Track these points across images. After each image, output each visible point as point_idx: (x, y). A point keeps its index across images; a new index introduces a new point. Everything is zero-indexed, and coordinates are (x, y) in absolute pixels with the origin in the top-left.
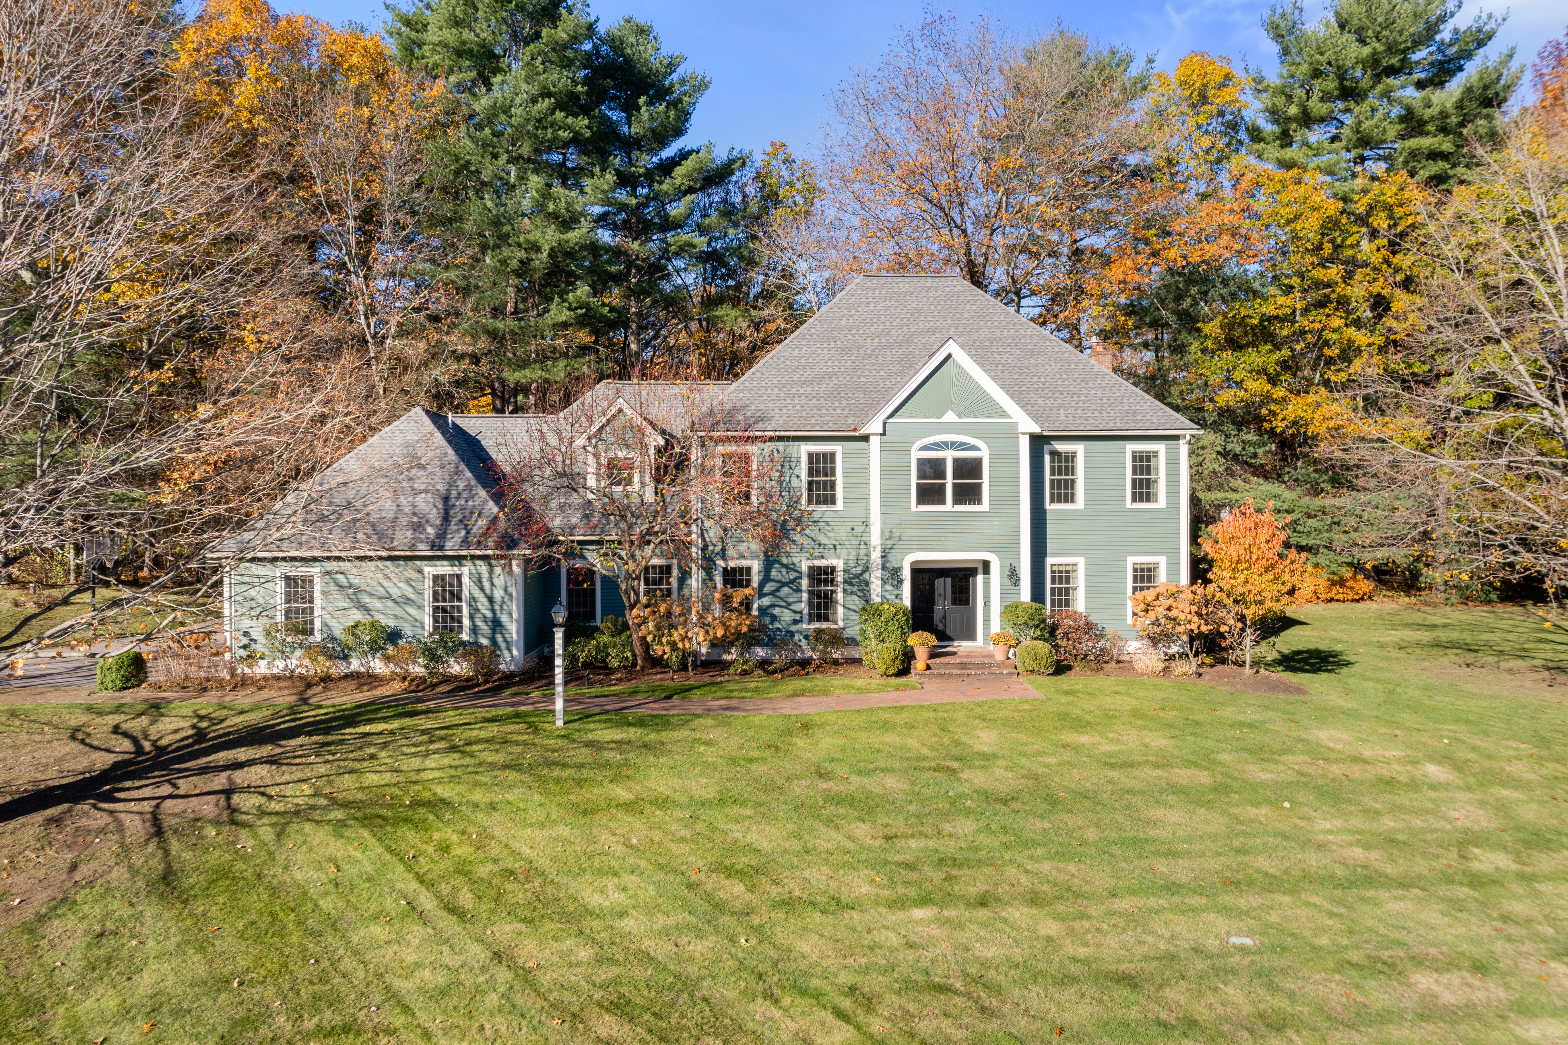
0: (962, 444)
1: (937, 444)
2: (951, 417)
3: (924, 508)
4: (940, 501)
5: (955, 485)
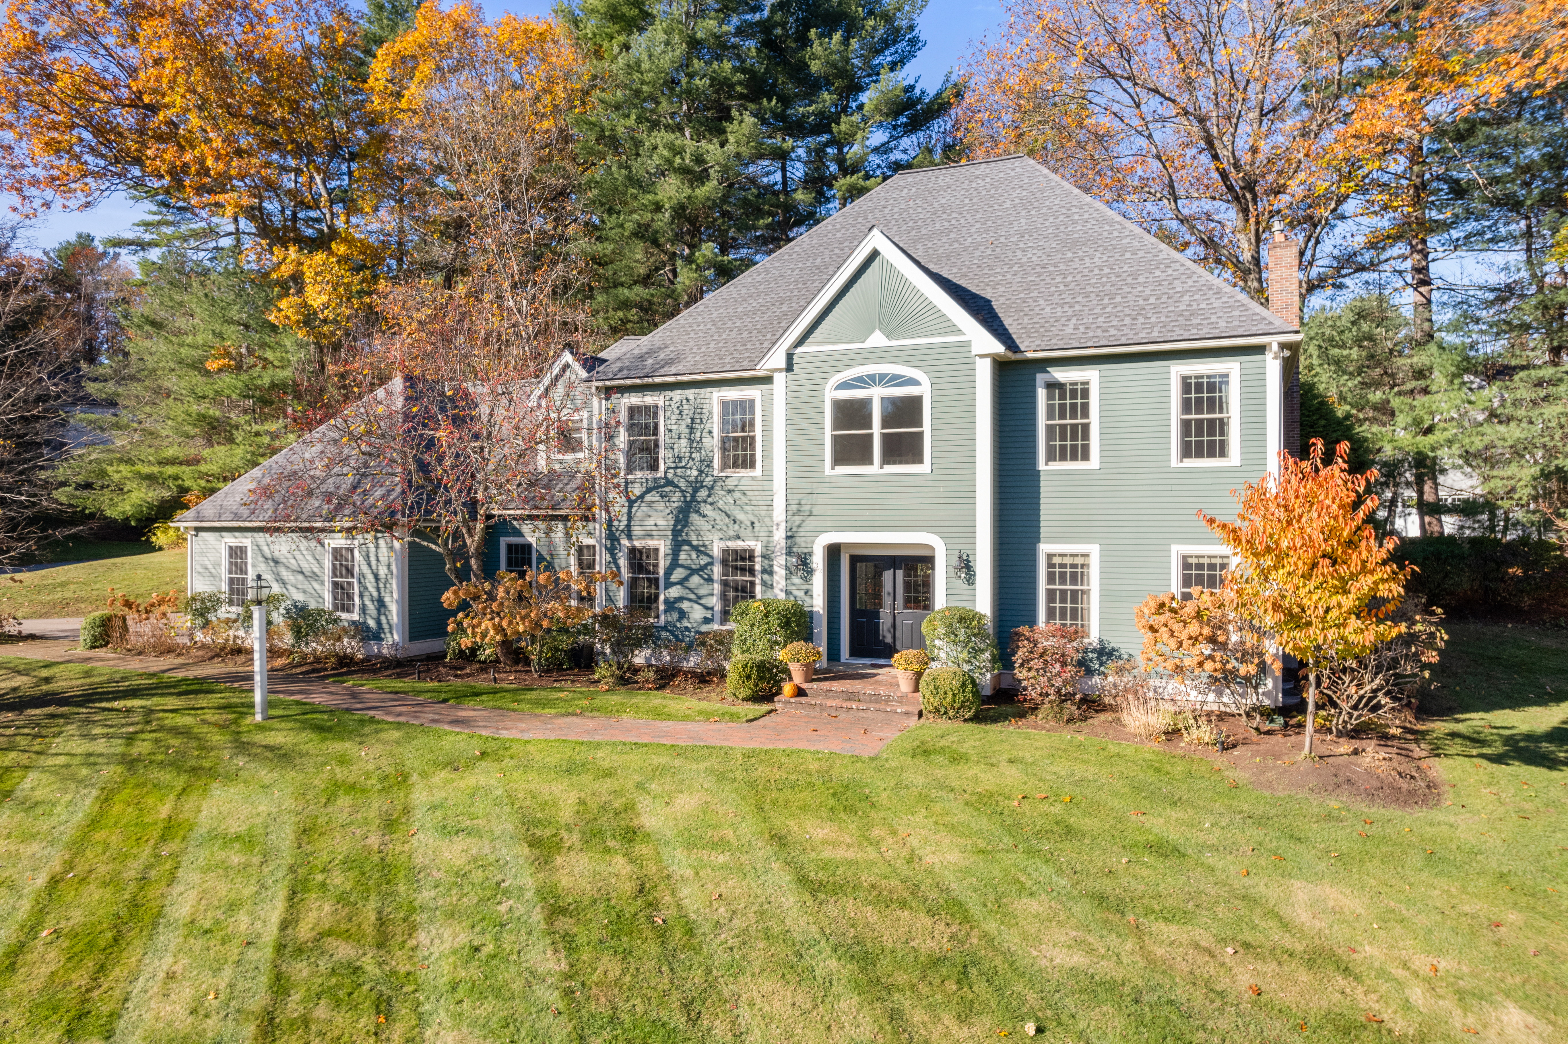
0: (895, 377)
1: (860, 379)
2: (877, 339)
3: (841, 470)
4: (865, 458)
5: (885, 437)
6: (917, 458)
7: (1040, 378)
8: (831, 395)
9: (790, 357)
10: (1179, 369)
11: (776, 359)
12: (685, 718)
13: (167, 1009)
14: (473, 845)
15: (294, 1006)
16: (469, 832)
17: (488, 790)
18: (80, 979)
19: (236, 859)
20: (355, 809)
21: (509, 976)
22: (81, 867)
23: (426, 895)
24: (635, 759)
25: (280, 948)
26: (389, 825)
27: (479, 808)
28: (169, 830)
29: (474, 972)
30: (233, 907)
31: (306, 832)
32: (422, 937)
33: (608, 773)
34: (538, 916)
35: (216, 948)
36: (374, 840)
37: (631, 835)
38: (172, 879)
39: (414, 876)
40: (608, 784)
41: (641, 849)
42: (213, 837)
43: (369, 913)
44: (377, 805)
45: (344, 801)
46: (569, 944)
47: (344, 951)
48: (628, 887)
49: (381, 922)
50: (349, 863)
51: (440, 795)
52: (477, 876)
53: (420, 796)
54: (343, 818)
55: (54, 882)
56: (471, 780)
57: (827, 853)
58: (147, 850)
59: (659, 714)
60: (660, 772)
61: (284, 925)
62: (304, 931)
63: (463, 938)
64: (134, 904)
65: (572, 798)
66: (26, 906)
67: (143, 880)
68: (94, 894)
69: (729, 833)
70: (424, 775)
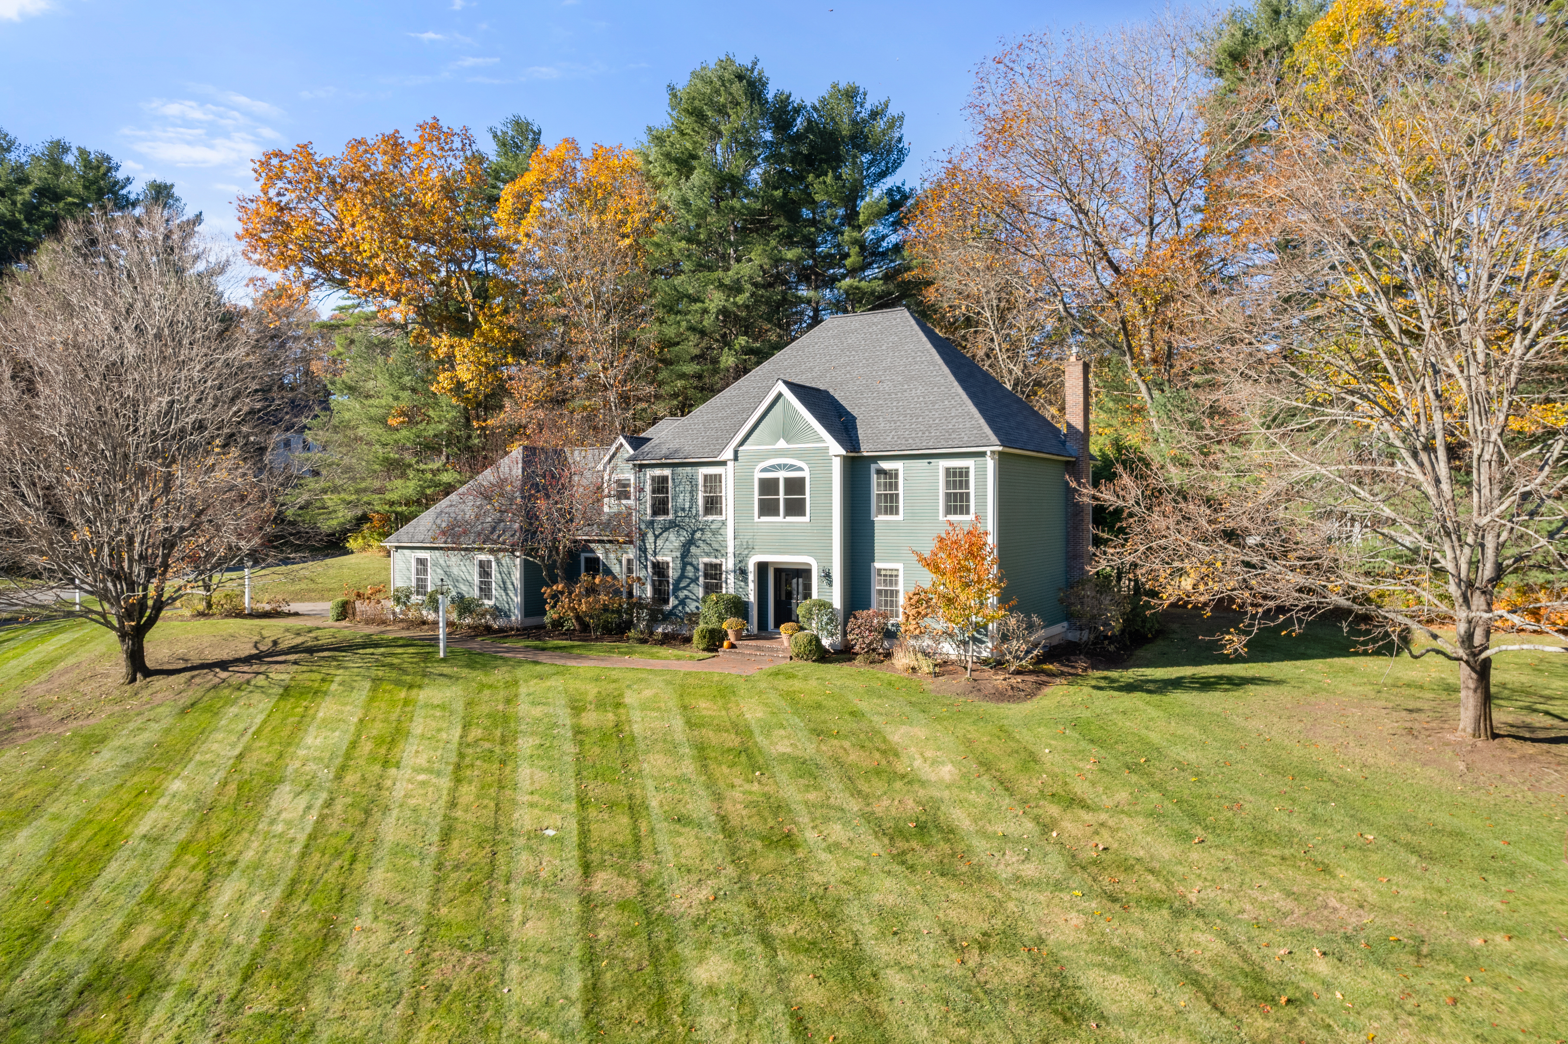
0: (790, 466)
1: (773, 466)
2: (782, 444)
3: (764, 519)
4: (776, 513)
5: (786, 500)
6: (802, 513)
7: (873, 467)
8: (758, 475)
9: (736, 452)
10: (944, 464)
11: (728, 454)
12: (666, 658)
13: (418, 761)
14: (546, 709)
15: (468, 761)
16: (544, 704)
17: (556, 688)
18: (383, 751)
19: (438, 714)
20: (492, 695)
21: (556, 753)
22: (371, 716)
23: (523, 727)
24: (630, 675)
25: (460, 744)
26: (508, 701)
27: (550, 695)
28: (406, 703)
29: (540, 752)
30: (439, 730)
31: (469, 704)
32: (520, 741)
33: (614, 681)
34: (570, 734)
35: (434, 744)
36: (501, 707)
37: (618, 705)
38: (411, 721)
39: (518, 720)
40: (613, 685)
41: (622, 711)
42: (426, 705)
43: (498, 733)
44: (502, 694)
45: (487, 692)
46: (581, 743)
47: (487, 745)
48: (611, 724)
49: (503, 736)
50: (489, 716)
51: (532, 690)
52: (546, 720)
53: (523, 690)
54: (486, 698)
55: (361, 721)
56: (548, 683)
57: (704, 713)
58: (398, 710)
59: (652, 656)
60: (641, 680)
61: (461, 737)
62: (470, 739)
63: (537, 742)
64: (397, 730)
65: (596, 690)
66: (352, 729)
67: (399, 721)
68: (378, 725)
69: (662, 705)
70: (526, 681)
